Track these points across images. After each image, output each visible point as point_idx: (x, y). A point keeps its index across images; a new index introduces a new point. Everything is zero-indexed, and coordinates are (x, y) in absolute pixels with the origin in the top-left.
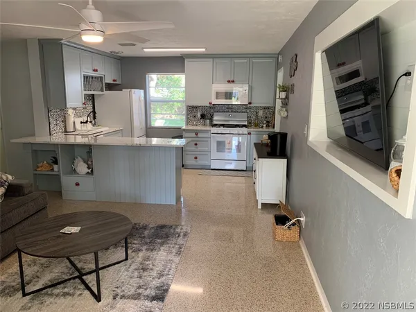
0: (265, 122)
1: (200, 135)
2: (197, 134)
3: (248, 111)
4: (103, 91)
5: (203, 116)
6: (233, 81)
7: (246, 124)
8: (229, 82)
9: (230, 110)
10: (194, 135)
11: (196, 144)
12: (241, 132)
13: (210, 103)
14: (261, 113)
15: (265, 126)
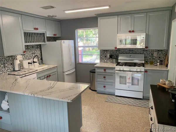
0: (159, 61)
1: (107, 71)
2: (105, 70)
3: (145, 53)
4: (45, 42)
5: (111, 57)
6: (133, 31)
7: (143, 62)
8: (130, 32)
9: (131, 52)
10: (103, 71)
11: (104, 77)
12: (139, 70)
13: (116, 48)
14: (155, 54)
15: (158, 64)
